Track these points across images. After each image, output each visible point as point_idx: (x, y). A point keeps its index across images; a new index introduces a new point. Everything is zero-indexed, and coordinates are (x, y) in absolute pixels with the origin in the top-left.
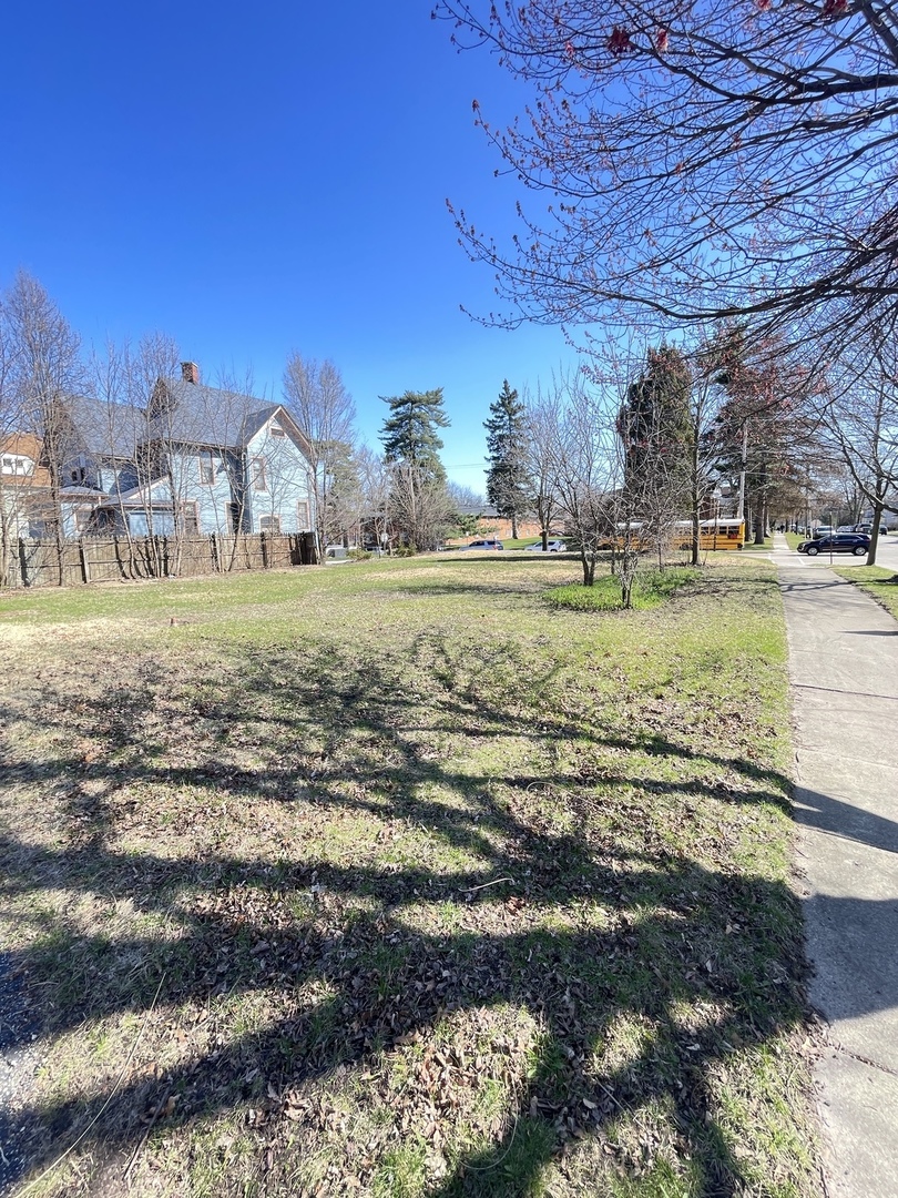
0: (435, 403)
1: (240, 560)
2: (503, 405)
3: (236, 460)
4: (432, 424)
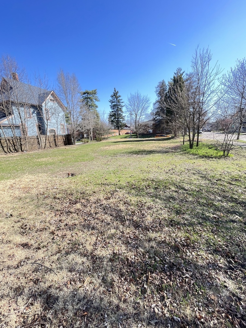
0: (95, 94)
2: (114, 95)
4: (94, 100)
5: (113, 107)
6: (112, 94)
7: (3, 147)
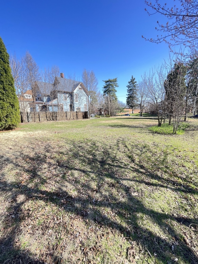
0: (115, 82)
1: (72, 117)
2: (131, 82)
3: (71, 95)
4: (114, 86)
5: (130, 91)
6: (130, 80)
7: (47, 117)
